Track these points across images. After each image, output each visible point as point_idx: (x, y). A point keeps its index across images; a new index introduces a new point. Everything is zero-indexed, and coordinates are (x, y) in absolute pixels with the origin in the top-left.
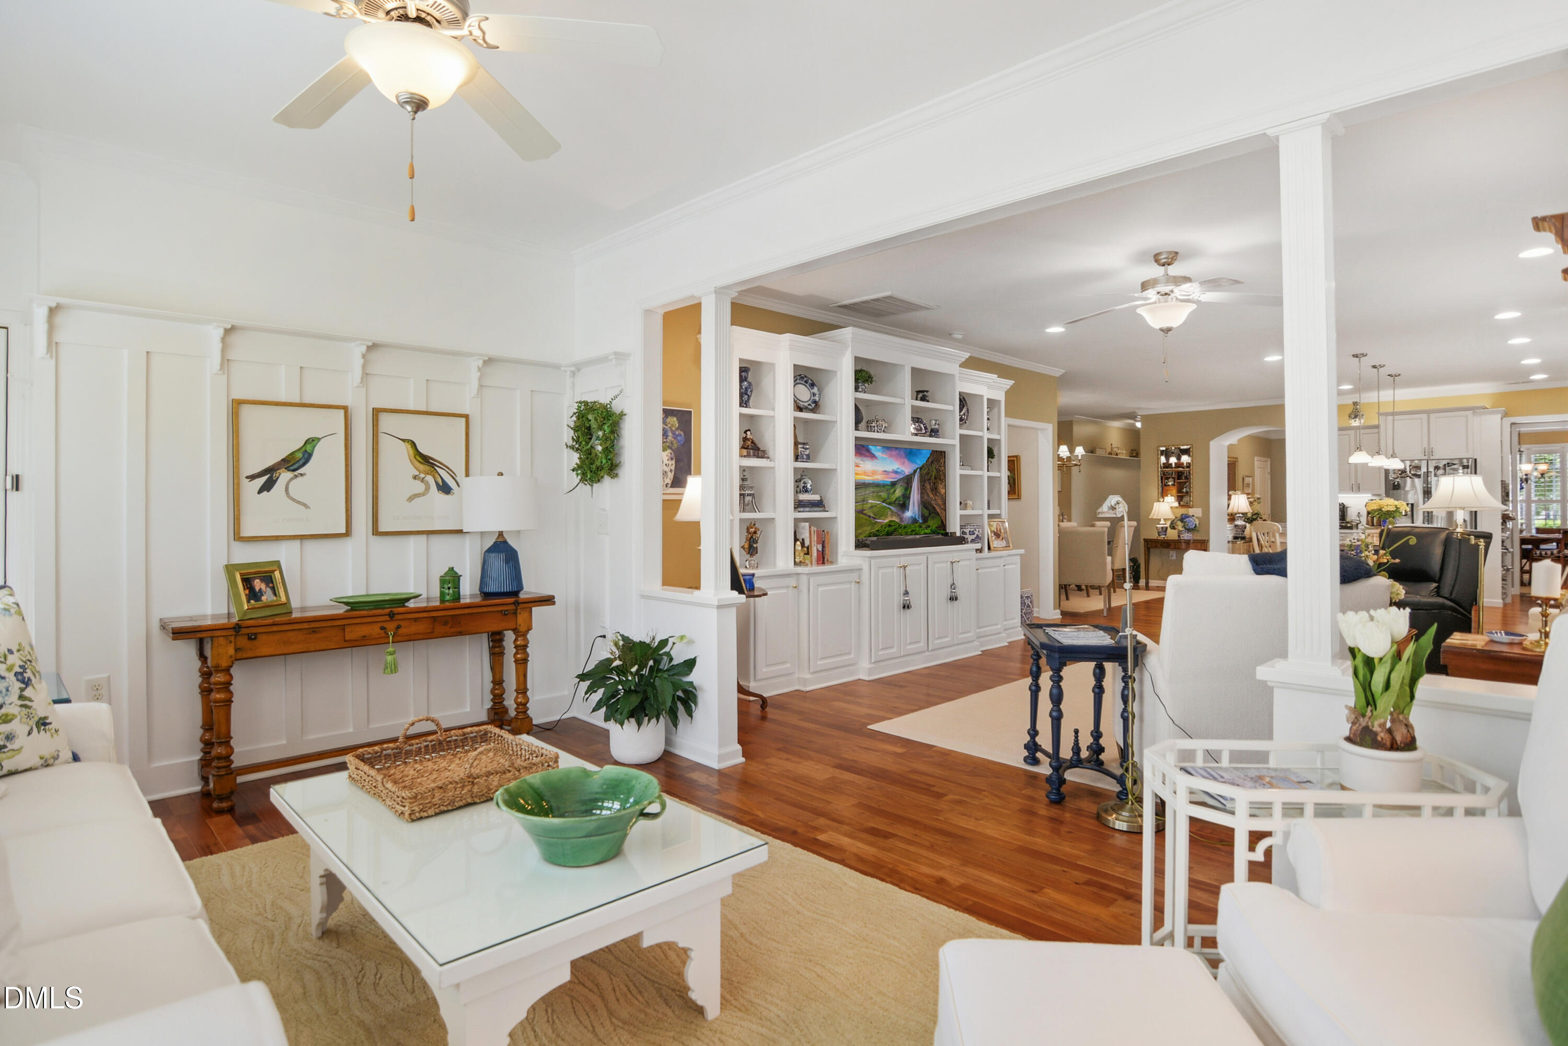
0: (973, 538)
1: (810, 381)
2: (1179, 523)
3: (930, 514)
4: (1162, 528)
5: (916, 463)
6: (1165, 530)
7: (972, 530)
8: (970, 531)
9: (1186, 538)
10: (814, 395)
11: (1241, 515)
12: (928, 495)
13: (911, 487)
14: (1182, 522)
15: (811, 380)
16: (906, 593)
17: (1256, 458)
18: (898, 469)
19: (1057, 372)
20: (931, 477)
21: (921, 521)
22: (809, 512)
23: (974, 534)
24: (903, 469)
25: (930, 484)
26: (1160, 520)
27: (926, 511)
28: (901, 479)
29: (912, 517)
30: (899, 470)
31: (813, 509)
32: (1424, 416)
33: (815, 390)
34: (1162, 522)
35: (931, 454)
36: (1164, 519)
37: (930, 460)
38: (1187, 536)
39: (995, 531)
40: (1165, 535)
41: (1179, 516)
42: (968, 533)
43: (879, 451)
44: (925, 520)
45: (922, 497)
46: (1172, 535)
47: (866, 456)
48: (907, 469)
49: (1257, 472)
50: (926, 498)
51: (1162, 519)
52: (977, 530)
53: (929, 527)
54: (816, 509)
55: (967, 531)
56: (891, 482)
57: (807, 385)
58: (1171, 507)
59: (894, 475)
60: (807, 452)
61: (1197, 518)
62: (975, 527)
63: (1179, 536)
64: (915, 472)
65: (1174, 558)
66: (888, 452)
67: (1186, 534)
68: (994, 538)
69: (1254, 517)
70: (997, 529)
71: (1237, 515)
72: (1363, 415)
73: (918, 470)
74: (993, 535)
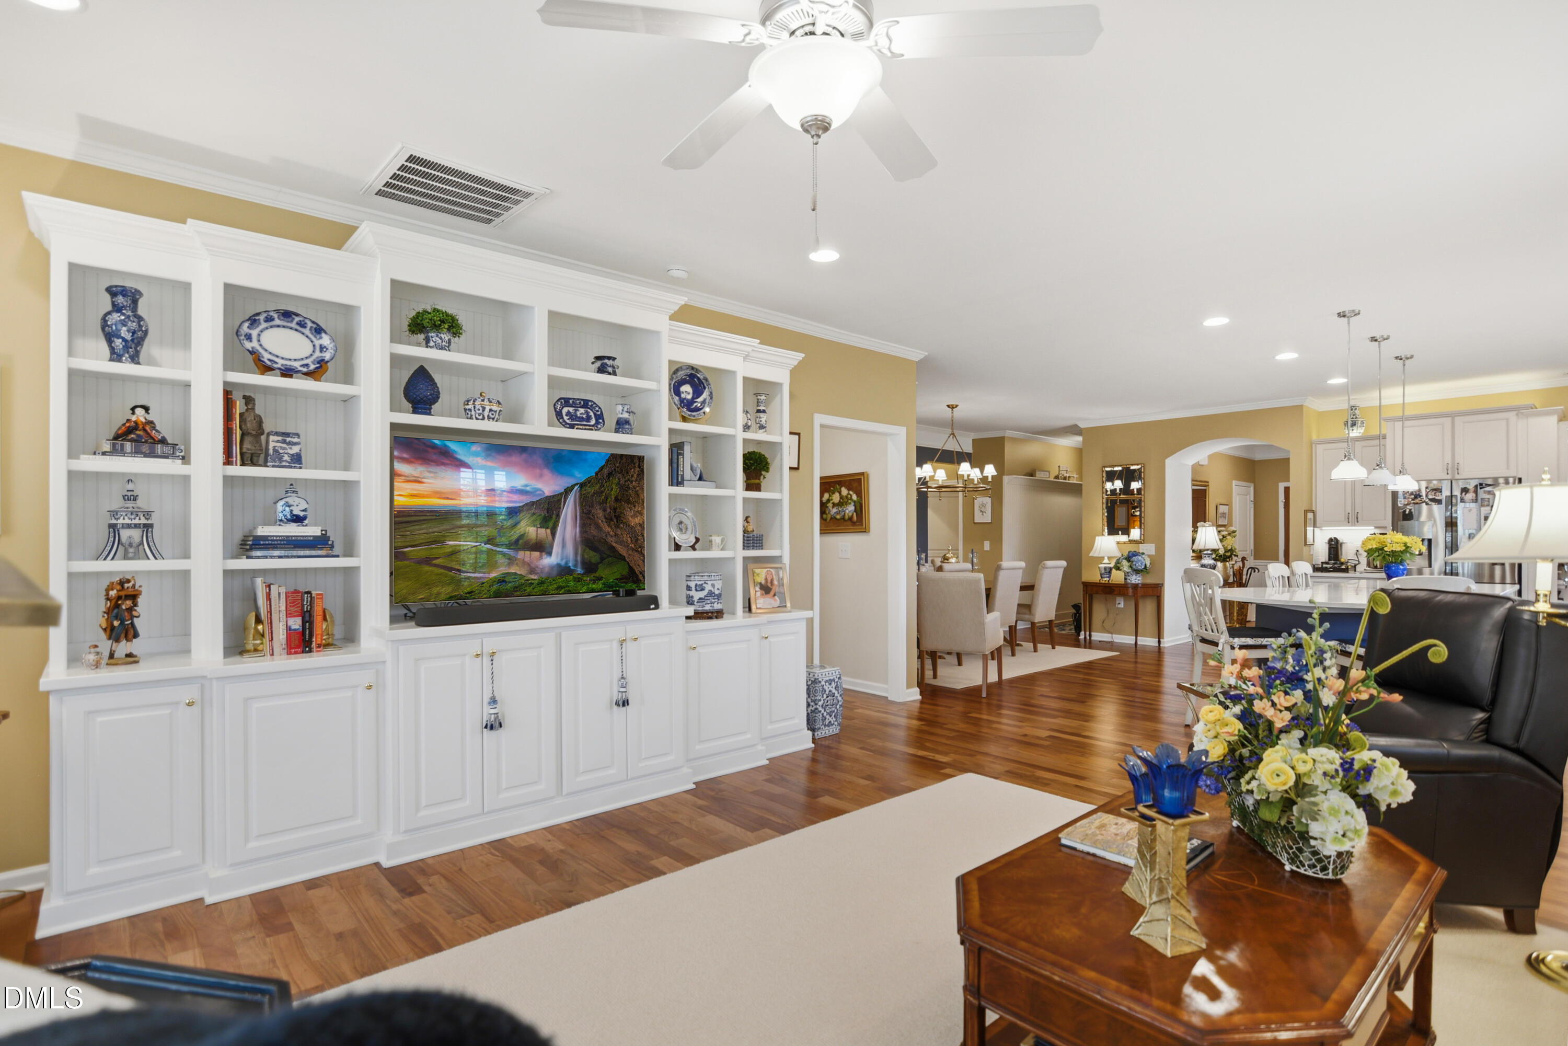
0: (703, 596)
1: (309, 324)
2: (1125, 563)
3: (602, 559)
4: (1105, 568)
5: (571, 475)
6: (1109, 571)
7: (700, 583)
8: (696, 585)
9: (1133, 582)
10: (322, 348)
11: (1209, 552)
12: (598, 527)
13: (558, 516)
14: (1129, 561)
15: (313, 322)
16: (493, 701)
17: (1234, 482)
18: (526, 486)
19: (916, 355)
20: (606, 498)
21: (580, 570)
22: (280, 557)
23: (703, 589)
24: (539, 485)
25: (605, 510)
26: (1103, 558)
27: (592, 553)
28: (533, 503)
29: (559, 565)
30: (528, 489)
31: (295, 553)
32: (1448, 421)
33: (325, 340)
34: (1106, 561)
35: (608, 461)
36: (1109, 558)
37: (605, 471)
38: (1135, 579)
39: (763, 582)
40: (1109, 577)
41: (1126, 554)
42: (693, 589)
43: (476, 454)
44: (590, 568)
45: (584, 530)
46: (1118, 577)
47: (439, 463)
48: (549, 486)
49: (1236, 501)
50: (594, 531)
51: (1106, 558)
52: (710, 583)
53: (600, 579)
54: (302, 553)
55: (692, 584)
56: (508, 508)
57: (307, 331)
58: (1118, 543)
59: (515, 497)
60: (295, 450)
61: (1149, 556)
62: (705, 578)
63: (1126, 579)
64: (568, 491)
65: (1122, 605)
66: (502, 458)
67: (1134, 577)
68: (759, 594)
69: (1228, 554)
70: (766, 579)
71: (1205, 552)
72: (1362, 423)
73: (576, 487)
74: (758, 589)
